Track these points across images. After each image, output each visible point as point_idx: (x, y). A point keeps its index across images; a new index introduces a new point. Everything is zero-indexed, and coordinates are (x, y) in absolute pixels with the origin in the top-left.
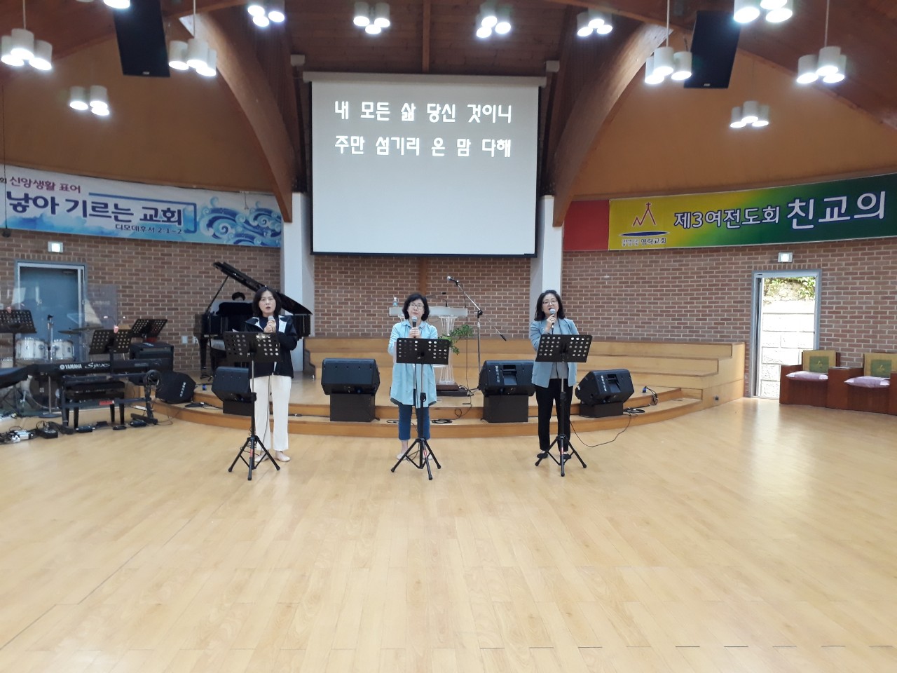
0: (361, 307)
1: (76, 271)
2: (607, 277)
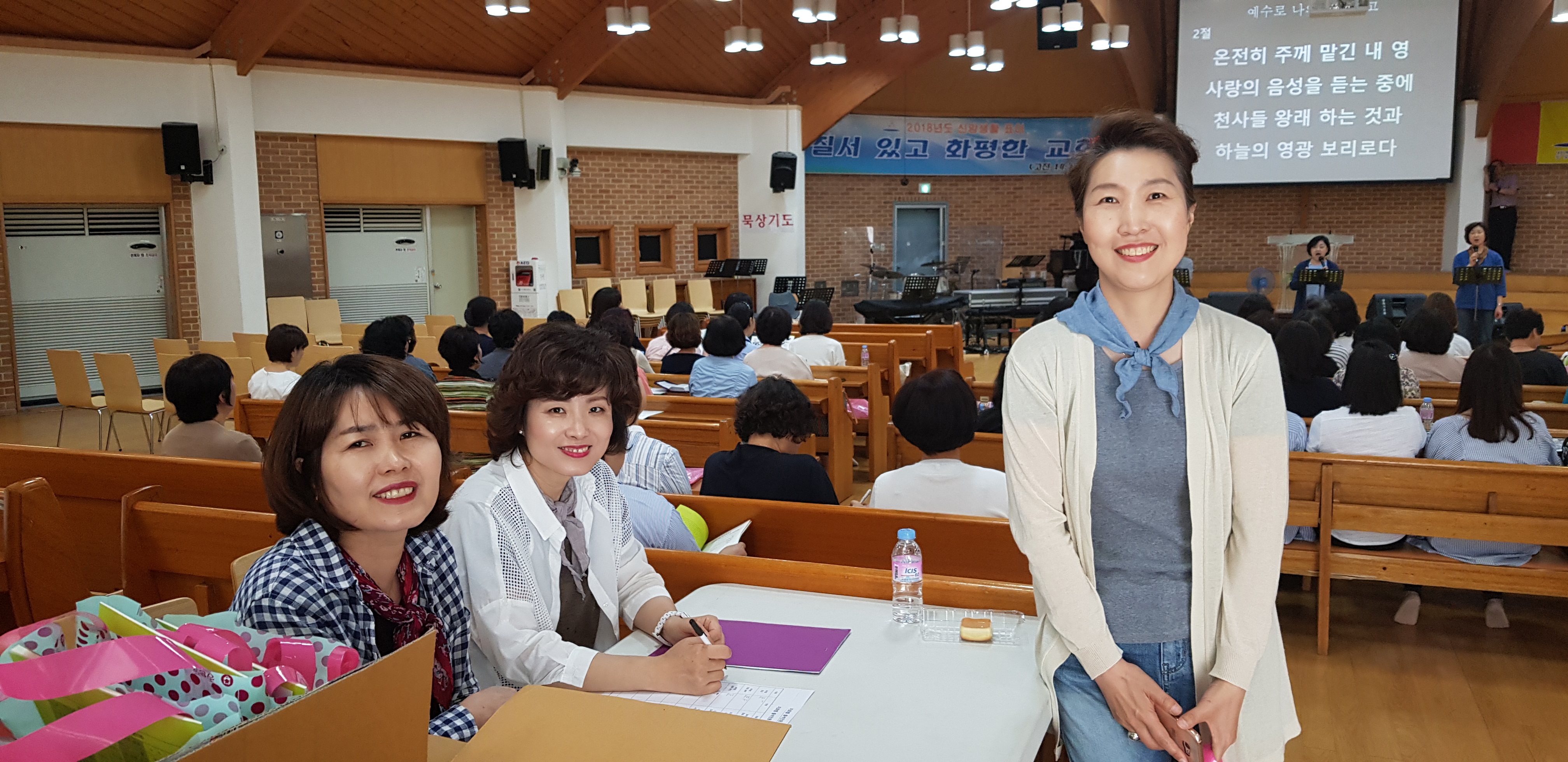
0: (1224, 237)
1: (938, 210)
2: (1549, 195)
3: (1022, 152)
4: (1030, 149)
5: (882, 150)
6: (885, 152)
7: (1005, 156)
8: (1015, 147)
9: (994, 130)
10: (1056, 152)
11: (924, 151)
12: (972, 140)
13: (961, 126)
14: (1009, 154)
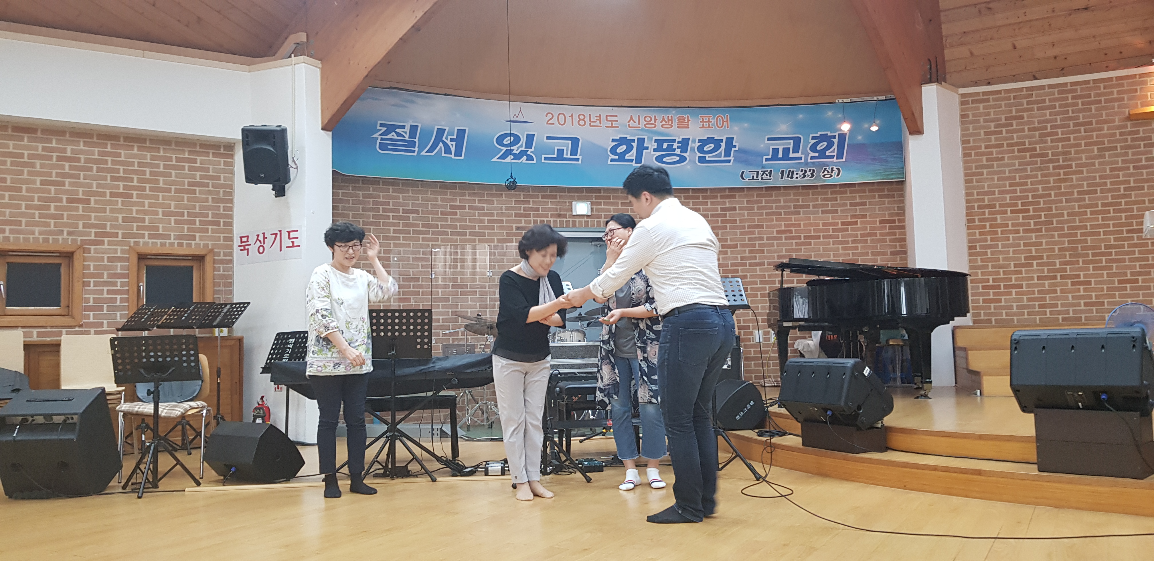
3: (727, 154)
4: (741, 151)
5: (505, 149)
6: (509, 152)
7: (702, 160)
8: (718, 147)
9: (683, 124)
10: (780, 156)
11: (574, 151)
12: (650, 139)
13: (631, 118)
14: (708, 157)
